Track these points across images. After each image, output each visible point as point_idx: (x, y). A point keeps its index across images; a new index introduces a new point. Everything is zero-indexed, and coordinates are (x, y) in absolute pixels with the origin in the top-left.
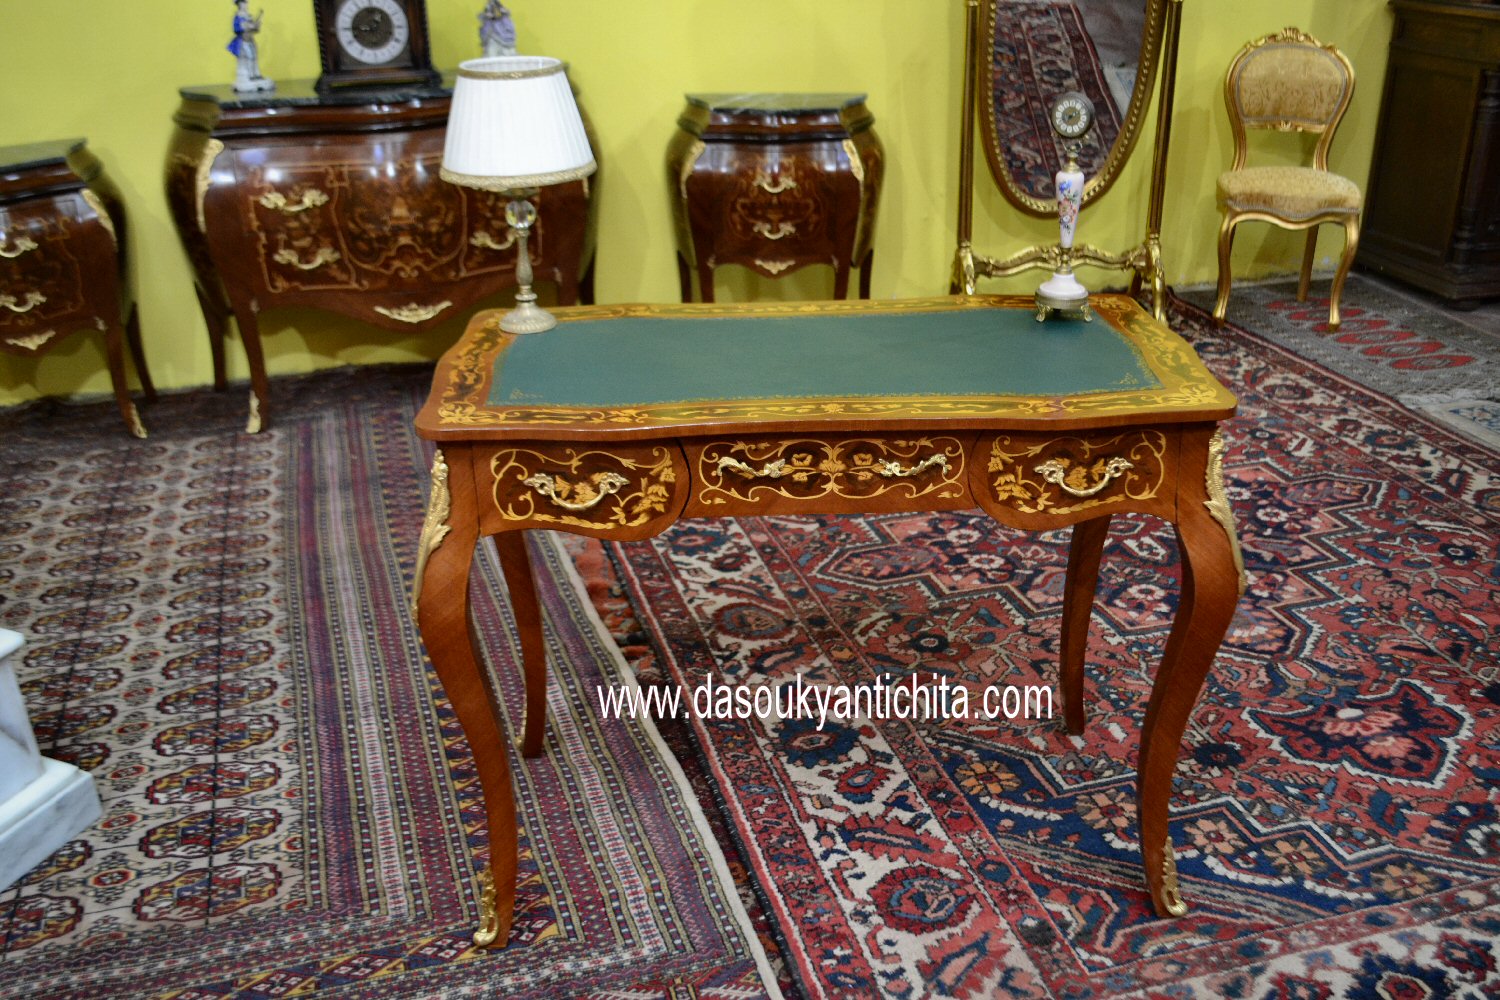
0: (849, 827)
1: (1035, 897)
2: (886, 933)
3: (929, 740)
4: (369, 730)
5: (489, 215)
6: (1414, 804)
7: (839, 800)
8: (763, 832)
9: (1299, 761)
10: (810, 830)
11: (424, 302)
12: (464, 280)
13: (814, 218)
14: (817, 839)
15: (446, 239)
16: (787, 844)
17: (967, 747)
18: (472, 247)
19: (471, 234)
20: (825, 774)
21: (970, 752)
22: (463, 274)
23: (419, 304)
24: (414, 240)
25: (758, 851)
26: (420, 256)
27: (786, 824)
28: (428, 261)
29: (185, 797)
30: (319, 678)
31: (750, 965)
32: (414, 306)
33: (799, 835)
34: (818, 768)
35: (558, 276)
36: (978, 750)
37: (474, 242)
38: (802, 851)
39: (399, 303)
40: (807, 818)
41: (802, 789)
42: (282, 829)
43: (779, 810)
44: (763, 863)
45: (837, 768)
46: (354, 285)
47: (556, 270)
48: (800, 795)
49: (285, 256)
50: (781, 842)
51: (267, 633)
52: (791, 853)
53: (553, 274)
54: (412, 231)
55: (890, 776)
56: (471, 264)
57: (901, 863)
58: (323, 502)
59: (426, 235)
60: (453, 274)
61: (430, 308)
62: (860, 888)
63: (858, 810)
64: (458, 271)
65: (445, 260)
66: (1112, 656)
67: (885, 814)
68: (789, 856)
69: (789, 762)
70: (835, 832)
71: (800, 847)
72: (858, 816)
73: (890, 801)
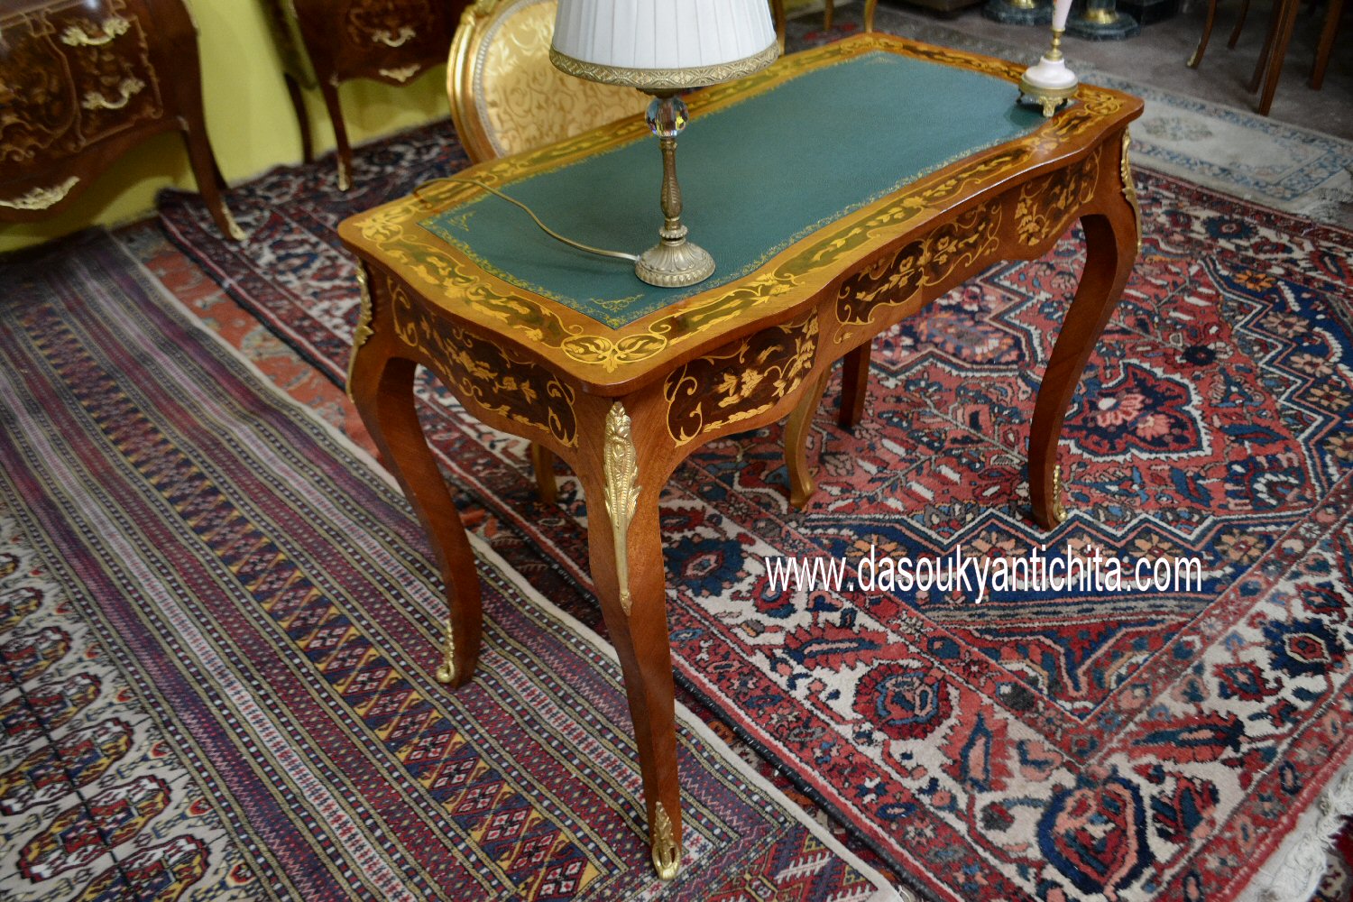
0: (793, 646)
1: (992, 662)
2: (897, 748)
3: (802, 530)
4: (240, 698)
5: (96, 72)
6: (1203, 474)
7: (768, 621)
8: (720, 679)
9: (1101, 460)
10: (760, 661)
11: (49, 184)
12: (86, 149)
13: (431, 18)
14: (773, 669)
15: (56, 108)
16: (750, 685)
17: (840, 528)
18: (86, 112)
19: (82, 98)
20: (736, 596)
21: (845, 532)
22: (84, 143)
23: (42, 187)
24: (21, 117)
25: (729, 701)
26: (31, 134)
27: (736, 664)
28: (42, 137)
29: (72, 860)
30: (144, 655)
31: (801, 830)
32: (39, 190)
33: (754, 671)
34: (726, 593)
35: (185, 126)
36: (850, 527)
37: (87, 105)
38: (768, 687)
39: (21, 191)
40: (752, 650)
41: (727, 621)
42: (216, 858)
43: (721, 651)
44: (742, 713)
45: (744, 587)
47: (181, 119)
48: (729, 628)
50: (744, 684)
51: (47, 615)
52: (759, 692)
53: (179, 124)
54: (16, 107)
56: (88, 132)
57: (862, 669)
58: (19, 435)
59: (33, 108)
60: (72, 147)
61: (58, 189)
62: (844, 706)
63: (790, 623)
64: (76, 140)
65: (60, 132)
66: (899, 400)
67: (816, 624)
68: (760, 698)
69: (697, 595)
70: (785, 656)
71: (764, 684)
72: (793, 631)
73: (811, 606)
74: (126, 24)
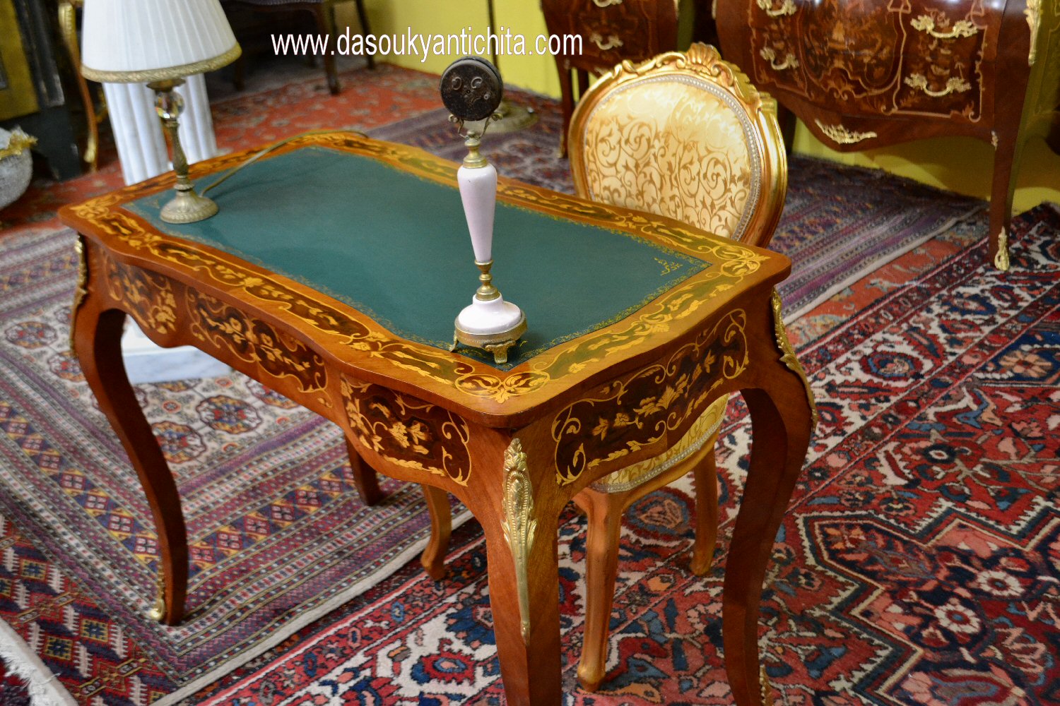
0: (373, 684)
5: (929, 59)
7: (407, 666)
8: (339, 635)
10: (358, 660)
11: (851, 126)
12: (894, 116)
14: (346, 670)
15: (879, 72)
16: (329, 655)
18: (904, 86)
19: (906, 73)
20: (445, 642)
22: (895, 110)
24: (846, 65)
25: (314, 642)
26: (851, 82)
27: (357, 644)
28: (859, 90)
31: (172, 689)
32: (841, 127)
33: (346, 657)
34: (450, 635)
35: (995, 141)
37: (907, 81)
38: (326, 667)
40: (370, 653)
41: (411, 638)
43: (373, 635)
44: (301, 651)
45: (457, 645)
46: (806, 95)
48: (403, 638)
49: (767, 53)
50: (331, 651)
52: (320, 661)
54: (846, 58)
55: (466, 683)
56: (903, 104)
59: (858, 64)
60: (884, 108)
61: (855, 135)
63: (402, 679)
64: (890, 107)
65: (876, 92)
67: (402, 699)
68: (314, 662)
69: (449, 615)
70: (361, 677)
71: (330, 664)
72: (393, 683)
73: (426, 696)
74: (974, 30)
